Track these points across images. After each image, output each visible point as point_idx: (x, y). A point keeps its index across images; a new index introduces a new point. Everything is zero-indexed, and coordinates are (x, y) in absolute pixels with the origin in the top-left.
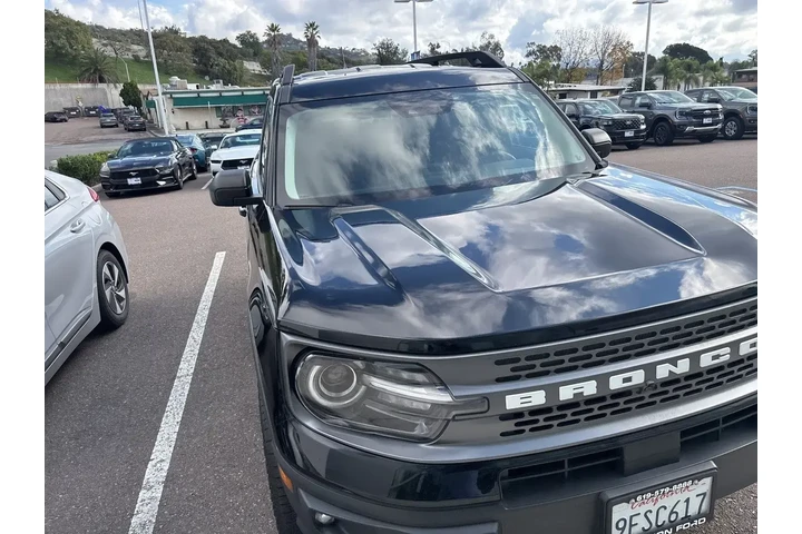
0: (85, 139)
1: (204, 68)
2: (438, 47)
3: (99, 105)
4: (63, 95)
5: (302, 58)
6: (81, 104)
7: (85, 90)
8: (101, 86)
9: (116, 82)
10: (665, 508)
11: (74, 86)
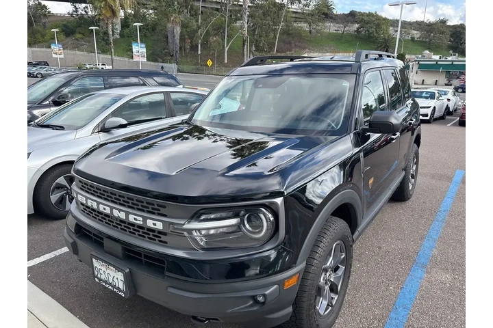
10: (110, 275)
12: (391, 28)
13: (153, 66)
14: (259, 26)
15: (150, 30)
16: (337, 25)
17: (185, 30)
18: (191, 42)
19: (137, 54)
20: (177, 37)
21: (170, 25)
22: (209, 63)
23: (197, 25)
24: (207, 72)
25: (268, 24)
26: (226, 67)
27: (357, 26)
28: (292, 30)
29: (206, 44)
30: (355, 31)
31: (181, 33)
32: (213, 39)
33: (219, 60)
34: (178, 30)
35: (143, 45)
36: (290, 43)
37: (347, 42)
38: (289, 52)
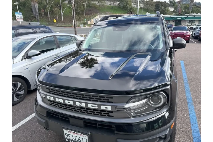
5: (188, 6)
8: (131, 15)
10: (77, 137)
12: (132, 3)
13: (26, 23)
14: (76, 3)
15: (22, 6)
16: (110, 2)
17: (40, 5)
18: (44, 11)
19: (19, 18)
20: (37, 9)
21: (32, 3)
22: (55, 21)
23: (46, 3)
24: (54, 25)
25: (80, 2)
26: (63, 22)
27: (118, 3)
28: (91, 5)
29: (52, 12)
30: (118, 5)
31: (39, 7)
32: (55, 10)
33: (59, 19)
34: (37, 5)
35: (21, 13)
36: (91, 11)
37: (115, 9)
38: (91, 15)
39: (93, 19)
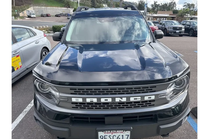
0: (63, 22)
1: (93, 5)
2: (157, 2)
3: (68, 13)
4: (60, 10)
5: (118, 4)
6: (64, 13)
7: (65, 9)
8: (69, 9)
9: (72, 8)
10: (116, 136)
11: (63, 8)
36: (22, 1)
38: (22, 6)
39: (26, 11)
